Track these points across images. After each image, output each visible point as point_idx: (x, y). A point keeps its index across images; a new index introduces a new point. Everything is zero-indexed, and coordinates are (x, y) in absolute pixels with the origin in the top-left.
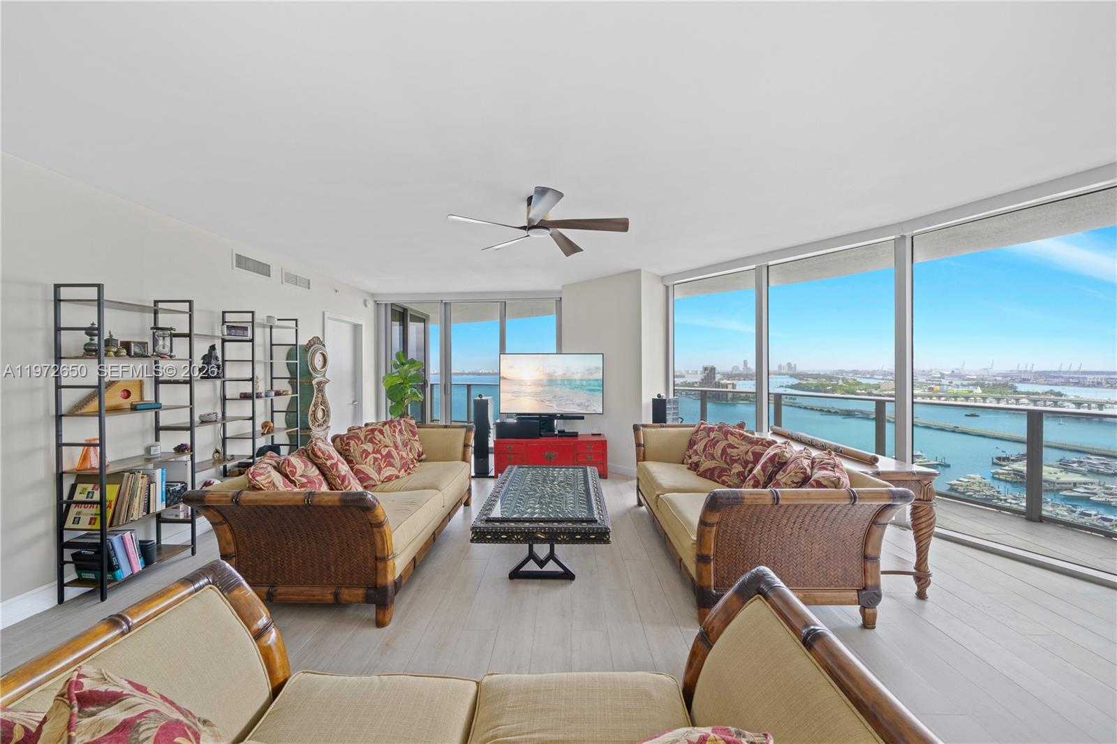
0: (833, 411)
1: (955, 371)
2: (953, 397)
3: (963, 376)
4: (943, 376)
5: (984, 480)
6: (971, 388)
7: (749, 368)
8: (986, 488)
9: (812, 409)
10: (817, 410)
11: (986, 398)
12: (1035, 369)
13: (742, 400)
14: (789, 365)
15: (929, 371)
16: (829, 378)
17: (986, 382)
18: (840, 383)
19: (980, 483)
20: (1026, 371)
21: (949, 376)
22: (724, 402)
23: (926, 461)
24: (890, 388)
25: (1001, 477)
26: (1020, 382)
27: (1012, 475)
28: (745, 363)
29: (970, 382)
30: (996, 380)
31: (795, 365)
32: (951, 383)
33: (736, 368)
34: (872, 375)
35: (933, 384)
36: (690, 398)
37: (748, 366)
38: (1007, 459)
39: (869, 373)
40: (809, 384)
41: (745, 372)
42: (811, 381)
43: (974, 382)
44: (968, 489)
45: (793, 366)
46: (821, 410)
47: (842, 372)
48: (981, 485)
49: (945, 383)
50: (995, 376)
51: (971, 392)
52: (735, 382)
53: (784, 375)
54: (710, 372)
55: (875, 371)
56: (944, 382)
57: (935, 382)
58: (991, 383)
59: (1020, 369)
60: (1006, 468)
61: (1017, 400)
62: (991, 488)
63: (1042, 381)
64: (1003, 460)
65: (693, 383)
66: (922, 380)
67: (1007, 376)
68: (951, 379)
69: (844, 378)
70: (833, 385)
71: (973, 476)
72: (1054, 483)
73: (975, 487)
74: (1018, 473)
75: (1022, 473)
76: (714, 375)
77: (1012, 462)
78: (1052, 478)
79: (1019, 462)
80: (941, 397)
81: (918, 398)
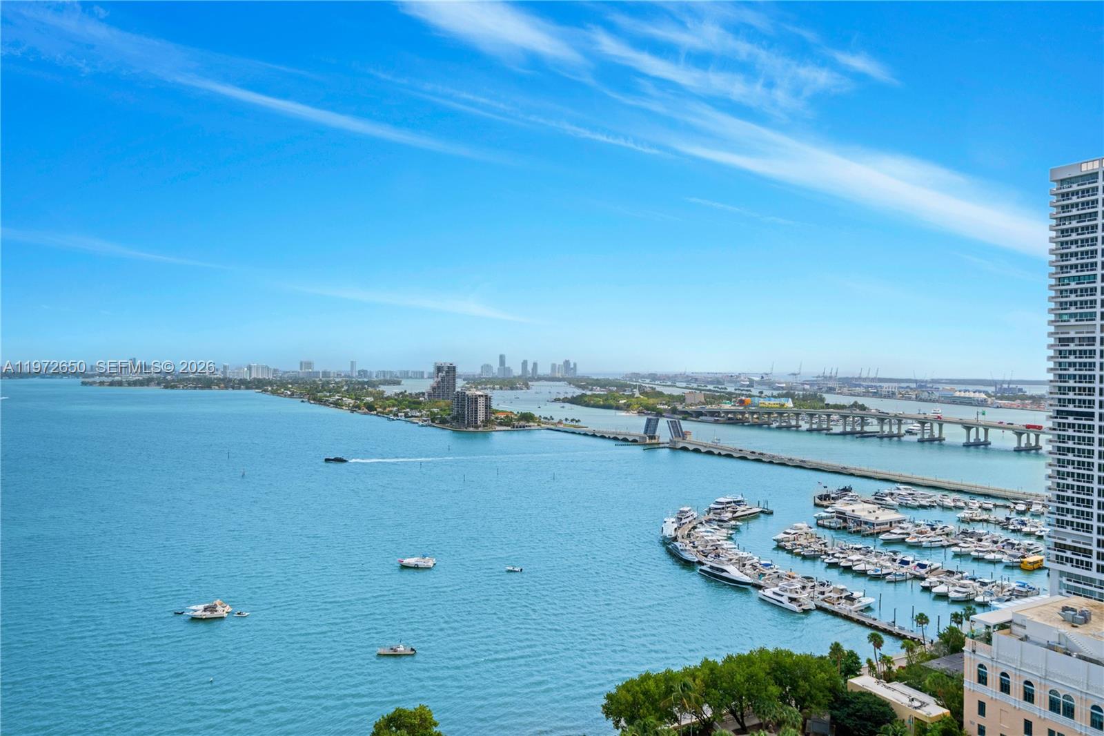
0: (630, 439)
1: (764, 376)
2: (766, 413)
3: (772, 383)
4: (752, 382)
5: (810, 530)
6: (783, 400)
8: (813, 540)
9: (603, 437)
10: (609, 438)
11: (800, 414)
12: (839, 375)
13: (501, 424)
14: (567, 363)
15: (737, 377)
16: (622, 386)
17: (796, 393)
18: (637, 394)
19: (806, 534)
20: (831, 377)
21: (759, 383)
22: (471, 429)
23: (748, 509)
24: (697, 402)
25: (826, 523)
26: (827, 392)
27: (835, 519)
28: (502, 359)
29: (780, 392)
30: (804, 389)
31: (575, 365)
32: (761, 393)
33: (487, 367)
34: (673, 379)
35: (743, 395)
36: (412, 423)
37: (506, 366)
38: (826, 497)
39: (669, 378)
40: (597, 396)
41: (501, 376)
42: (598, 391)
43: (785, 392)
44: (795, 544)
45: (572, 366)
46: (615, 439)
47: (637, 375)
48: (808, 537)
49: (755, 394)
50: (803, 384)
51: (782, 405)
52: (488, 392)
53: (559, 380)
54: (447, 374)
55: (676, 376)
56: (755, 392)
57: (744, 392)
58: (801, 393)
59: (825, 375)
60: (829, 510)
61: (829, 416)
62: (817, 540)
63: (845, 390)
64: (825, 500)
65: (418, 395)
66: (731, 389)
67: (814, 384)
68: (761, 388)
69: (640, 386)
70: (628, 397)
71: (799, 525)
72: (873, 524)
73: (802, 541)
74: (841, 515)
75: (844, 514)
76: (454, 380)
77: (833, 501)
78: (871, 518)
79: (840, 500)
80: (753, 413)
81: (729, 416)
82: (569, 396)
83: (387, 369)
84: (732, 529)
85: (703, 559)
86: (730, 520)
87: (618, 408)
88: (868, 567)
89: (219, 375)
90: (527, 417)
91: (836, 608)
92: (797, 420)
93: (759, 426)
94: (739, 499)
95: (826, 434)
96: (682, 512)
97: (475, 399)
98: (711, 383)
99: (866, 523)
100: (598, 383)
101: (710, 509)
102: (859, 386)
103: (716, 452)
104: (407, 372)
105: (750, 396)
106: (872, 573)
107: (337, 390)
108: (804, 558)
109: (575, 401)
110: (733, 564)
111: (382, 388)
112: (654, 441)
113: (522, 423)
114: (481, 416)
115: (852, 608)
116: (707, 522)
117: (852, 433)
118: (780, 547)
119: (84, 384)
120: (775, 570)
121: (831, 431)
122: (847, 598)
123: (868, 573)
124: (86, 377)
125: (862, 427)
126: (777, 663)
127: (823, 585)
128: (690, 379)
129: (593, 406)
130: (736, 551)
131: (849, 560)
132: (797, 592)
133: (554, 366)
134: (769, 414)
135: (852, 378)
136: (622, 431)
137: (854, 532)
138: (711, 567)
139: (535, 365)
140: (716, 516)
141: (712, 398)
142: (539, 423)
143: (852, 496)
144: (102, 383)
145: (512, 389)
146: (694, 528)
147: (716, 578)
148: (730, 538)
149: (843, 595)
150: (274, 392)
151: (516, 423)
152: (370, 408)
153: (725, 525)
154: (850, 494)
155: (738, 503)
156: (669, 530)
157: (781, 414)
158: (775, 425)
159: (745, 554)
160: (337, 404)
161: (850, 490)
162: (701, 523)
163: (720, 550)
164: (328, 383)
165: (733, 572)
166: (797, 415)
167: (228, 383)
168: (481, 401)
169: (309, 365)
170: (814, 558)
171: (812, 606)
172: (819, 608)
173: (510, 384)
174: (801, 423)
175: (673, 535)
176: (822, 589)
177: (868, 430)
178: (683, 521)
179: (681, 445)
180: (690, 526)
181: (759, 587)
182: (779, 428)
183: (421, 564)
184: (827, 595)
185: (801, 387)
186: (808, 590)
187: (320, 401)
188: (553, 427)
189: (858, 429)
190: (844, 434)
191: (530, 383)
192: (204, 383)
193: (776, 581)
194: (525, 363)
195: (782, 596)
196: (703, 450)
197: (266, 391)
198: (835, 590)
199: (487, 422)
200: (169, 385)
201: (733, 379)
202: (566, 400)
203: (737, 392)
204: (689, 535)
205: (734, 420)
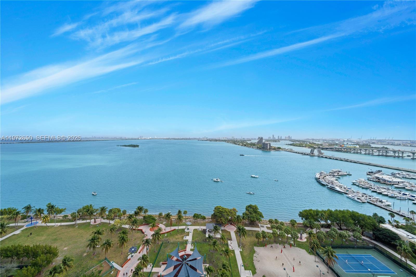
0: (306, 154)
1: (348, 139)
2: (349, 149)
3: (351, 141)
4: (344, 141)
5: (365, 181)
6: (355, 146)
7: (275, 138)
8: (366, 184)
9: (299, 153)
12: (377, 139)
13: (273, 149)
14: (289, 136)
15: (339, 139)
16: (304, 142)
17: (360, 144)
18: (308, 143)
19: (364, 182)
20: (373, 140)
21: (346, 141)
22: (266, 150)
23: (343, 173)
24: (326, 146)
25: (371, 179)
26: (372, 144)
27: (375, 179)
28: (273, 136)
29: (354, 143)
30: (363, 143)
31: (291, 137)
32: (347, 144)
33: (270, 137)
34: (319, 140)
35: (341, 144)
36: (253, 148)
39: (318, 140)
40: (297, 144)
41: (273, 139)
42: (297, 142)
43: (356, 143)
44: (360, 184)
45: (290, 137)
46: (302, 154)
47: (308, 139)
48: (364, 183)
50: (363, 141)
51: (355, 147)
52: (270, 143)
53: (287, 140)
54: (261, 139)
55: (320, 139)
56: (345, 143)
57: (342, 143)
59: (371, 139)
60: (373, 176)
61: (373, 150)
62: (368, 184)
63: (379, 143)
64: (371, 173)
65: (255, 143)
66: (337, 142)
67: (367, 142)
68: (347, 142)
69: (309, 142)
70: (305, 144)
71: (361, 179)
72: (391, 182)
73: (362, 183)
74: (377, 178)
75: (379, 178)
76: (262, 140)
77: (374, 174)
78: (390, 180)
79: (377, 174)
80: (345, 149)
81: (337, 149)
82: (290, 144)
83: (248, 138)
84: (337, 178)
85: (328, 184)
86: (337, 175)
87: (303, 147)
88: (388, 194)
89: (218, 139)
90: (279, 148)
91: (375, 203)
92: (361, 151)
93: (347, 152)
94: (340, 170)
95: (372, 155)
96: (321, 172)
97: (267, 144)
98: (331, 141)
99: (388, 181)
100: (297, 141)
101: (330, 172)
102: (385, 142)
103: (332, 158)
104: (252, 139)
105: (344, 144)
106: (390, 195)
107: (239, 142)
108: (363, 188)
109: (291, 145)
110: (338, 187)
111: (247, 142)
112: (313, 155)
113: (278, 149)
114: (268, 147)
115: (382, 204)
116: (329, 175)
117: (382, 155)
118: (354, 184)
119: (198, 140)
120: (352, 190)
121: (374, 155)
122: (380, 201)
123: (389, 195)
124: (199, 140)
125: (386, 154)
126: (353, 214)
127: (370, 196)
128: (324, 140)
129: (296, 146)
130: (339, 183)
131: (381, 191)
132: (360, 197)
133: (286, 137)
134: (350, 149)
135: (383, 140)
136: (304, 152)
137: (383, 183)
138: (330, 187)
139: (281, 137)
140: (332, 174)
141: (330, 145)
142: (282, 149)
143: (382, 173)
144: (201, 140)
145: (275, 142)
146: (325, 176)
147: (332, 189)
148: (337, 180)
149: (378, 200)
150: (227, 142)
151: (277, 149)
152: (245, 145)
153: (335, 176)
154: (381, 172)
155: (340, 171)
156: (318, 176)
157: (355, 149)
158: (352, 152)
159: (342, 185)
160: (239, 145)
161: (381, 171)
162: (327, 175)
163: (333, 183)
164: (237, 140)
165: (338, 189)
166: (361, 150)
167: (220, 140)
168: (268, 145)
169: (234, 137)
170: (367, 188)
171: (366, 201)
172: (368, 202)
173: (275, 141)
174: (362, 152)
175: (319, 177)
176: (370, 197)
177: (388, 155)
178: (322, 174)
179: (321, 156)
180: (324, 176)
181: (347, 194)
182: (354, 153)
183: (255, 176)
184: (371, 199)
185: (362, 142)
186: (364, 197)
187: (235, 144)
188: (285, 150)
189: (385, 154)
190: (379, 155)
191: (280, 141)
192: (216, 140)
193: (353, 193)
194: (279, 137)
195: (355, 197)
196: (328, 157)
197: (226, 142)
198: (375, 198)
199: (270, 149)
200: (211, 141)
201: (337, 140)
202: (289, 145)
203: (339, 143)
204: (323, 178)
205: (338, 150)
